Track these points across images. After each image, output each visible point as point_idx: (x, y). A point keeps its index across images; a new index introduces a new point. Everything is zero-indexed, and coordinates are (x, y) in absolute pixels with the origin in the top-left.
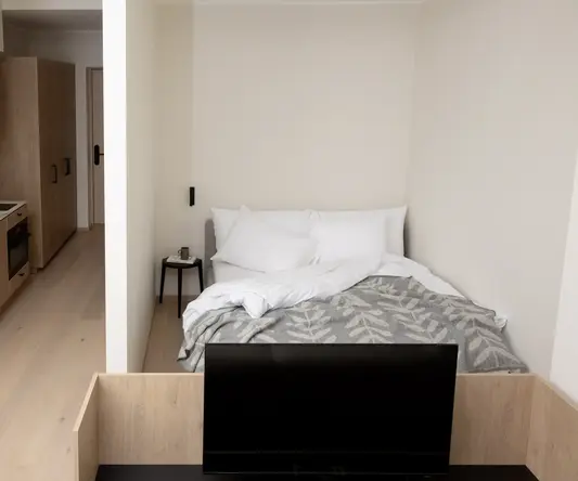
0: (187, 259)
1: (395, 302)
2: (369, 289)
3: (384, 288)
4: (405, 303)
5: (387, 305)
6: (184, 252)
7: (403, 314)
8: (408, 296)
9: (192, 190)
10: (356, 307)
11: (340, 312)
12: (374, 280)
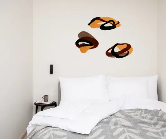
1: (149, 124)
2: (136, 115)
3: (144, 115)
4: (155, 124)
5: (144, 125)
6: (46, 98)
7: (153, 132)
8: (157, 120)
9: (52, 66)
10: (124, 126)
11: (112, 131)
12: (140, 111)
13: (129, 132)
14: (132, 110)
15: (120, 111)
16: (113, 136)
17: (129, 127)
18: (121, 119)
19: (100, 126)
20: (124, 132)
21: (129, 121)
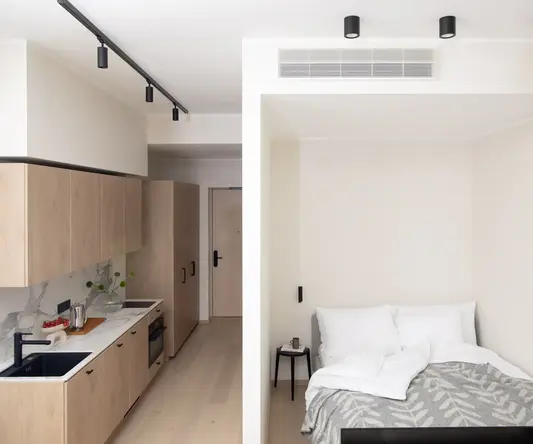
0: (298, 348)
1: (477, 386)
2: (455, 372)
3: (467, 372)
4: (486, 386)
5: (471, 387)
6: (295, 342)
7: (485, 397)
8: (488, 380)
9: (300, 289)
10: (445, 389)
11: (432, 395)
12: (458, 365)
13: (453, 396)
14: (444, 364)
15: (429, 366)
16: (434, 402)
17: (451, 390)
18: (438, 379)
19: (412, 388)
20: (447, 397)
21: (449, 381)
